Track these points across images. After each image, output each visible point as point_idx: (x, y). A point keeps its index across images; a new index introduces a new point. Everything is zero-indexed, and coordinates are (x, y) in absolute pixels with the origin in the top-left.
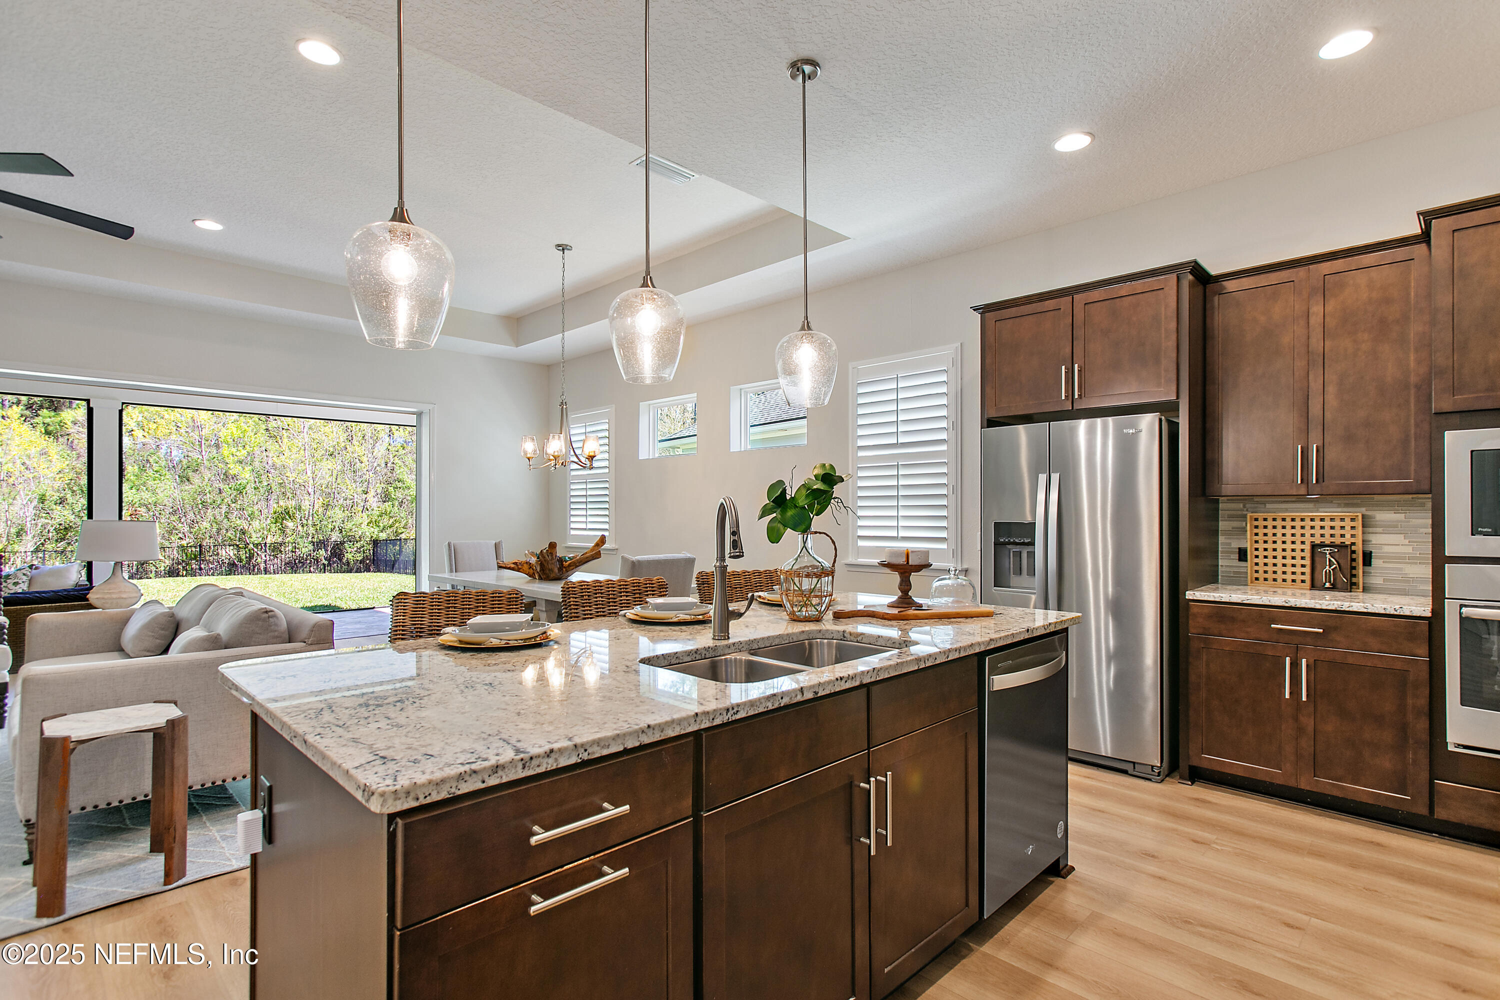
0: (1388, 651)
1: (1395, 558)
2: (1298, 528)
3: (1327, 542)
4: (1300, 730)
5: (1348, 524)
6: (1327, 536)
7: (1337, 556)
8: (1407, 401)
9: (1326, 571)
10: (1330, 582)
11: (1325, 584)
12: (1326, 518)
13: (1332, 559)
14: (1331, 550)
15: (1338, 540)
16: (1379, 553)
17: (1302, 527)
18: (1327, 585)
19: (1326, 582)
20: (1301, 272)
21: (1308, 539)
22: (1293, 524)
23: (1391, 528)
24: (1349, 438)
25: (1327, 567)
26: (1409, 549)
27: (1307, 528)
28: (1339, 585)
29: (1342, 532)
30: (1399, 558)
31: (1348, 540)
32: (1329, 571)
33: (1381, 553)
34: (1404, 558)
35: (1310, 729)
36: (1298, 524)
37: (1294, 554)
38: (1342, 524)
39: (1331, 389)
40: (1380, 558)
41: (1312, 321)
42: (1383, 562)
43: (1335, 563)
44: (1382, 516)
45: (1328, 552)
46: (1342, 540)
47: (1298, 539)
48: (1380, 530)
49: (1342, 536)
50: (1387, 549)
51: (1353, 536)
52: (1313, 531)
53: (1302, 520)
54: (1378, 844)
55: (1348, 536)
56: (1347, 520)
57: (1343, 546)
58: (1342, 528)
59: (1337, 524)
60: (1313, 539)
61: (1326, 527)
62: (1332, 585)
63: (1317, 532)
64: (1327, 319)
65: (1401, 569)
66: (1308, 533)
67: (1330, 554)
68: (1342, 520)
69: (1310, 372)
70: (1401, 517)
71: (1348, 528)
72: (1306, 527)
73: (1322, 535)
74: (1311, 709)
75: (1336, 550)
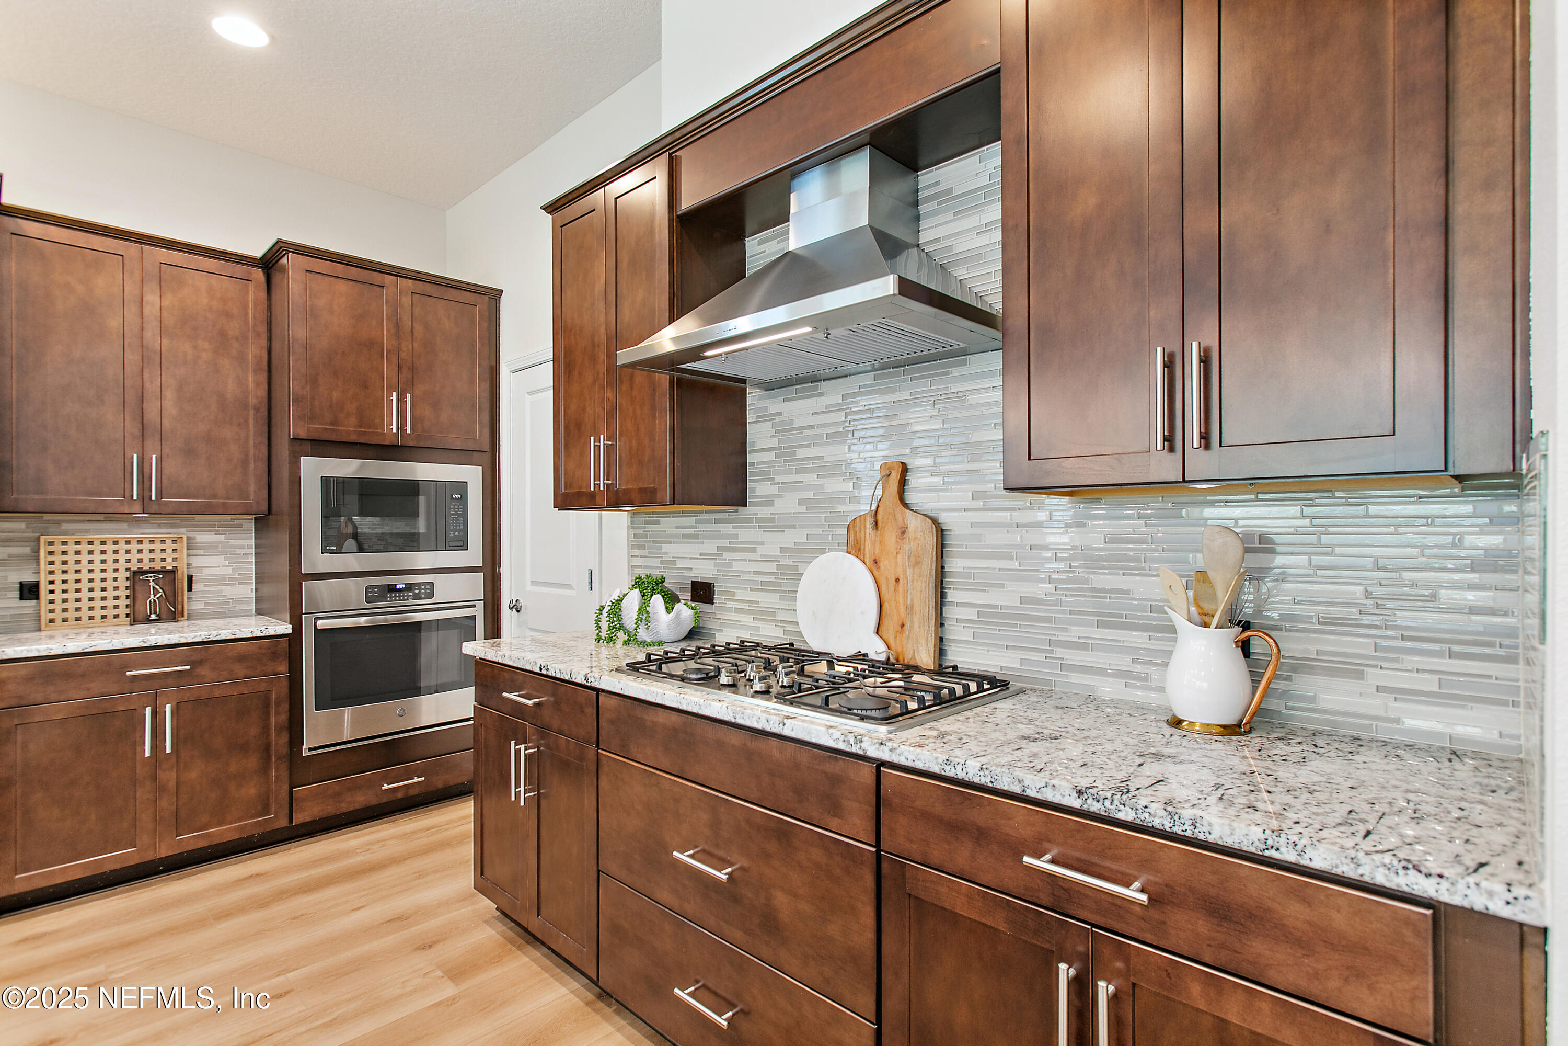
0: (253, 674)
1: (216, 580)
2: (110, 552)
3: (146, 568)
4: (160, 789)
5: (169, 546)
6: (146, 561)
7: (161, 582)
8: (246, 421)
9: (150, 601)
10: (155, 613)
11: (150, 616)
12: (144, 541)
13: (157, 587)
14: (155, 576)
15: (158, 566)
16: (199, 576)
17: (116, 552)
18: (153, 617)
19: (151, 614)
20: (132, 249)
21: (122, 565)
22: (103, 548)
23: (211, 549)
24: (189, 452)
25: (152, 597)
26: (229, 571)
27: (122, 552)
28: (164, 616)
29: (163, 555)
30: (221, 580)
31: (169, 564)
32: (154, 600)
33: (203, 576)
34: (224, 580)
35: (172, 785)
36: (110, 547)
37: (104, 584)
38: (163, 546)
39: (169, 395)
40: (201, 581)
41: (147, 310)
42: (205, 586)
43: (161, 591)
44: (203, 537)
45: (151, 579)
46: (163, 564)
47: (110, 566)
48: (201, 552)
49: (164, 560)
50: (206, 572)
51: (175, 559)
52: (128, 556)
53: (116, 543)
54: (258, 875)
55: (169, 560)
56: (169, 542)
57: (164, 571)
58: (163, 550)
59: (157, 546)
60: (128, 565)
61: (144, 551)
62: (158, 616)
63: (134, 556)
64: (165, 314)
65: (221, 591)
66: (122, 557)
67: (153, 581)
68: (163, 542)
69: (145, 370)
70: (221, 537)
71: (169, 551)
72: (120, 552)
73: (140, 561)
74: (174, 760)
75: (161, 576)
